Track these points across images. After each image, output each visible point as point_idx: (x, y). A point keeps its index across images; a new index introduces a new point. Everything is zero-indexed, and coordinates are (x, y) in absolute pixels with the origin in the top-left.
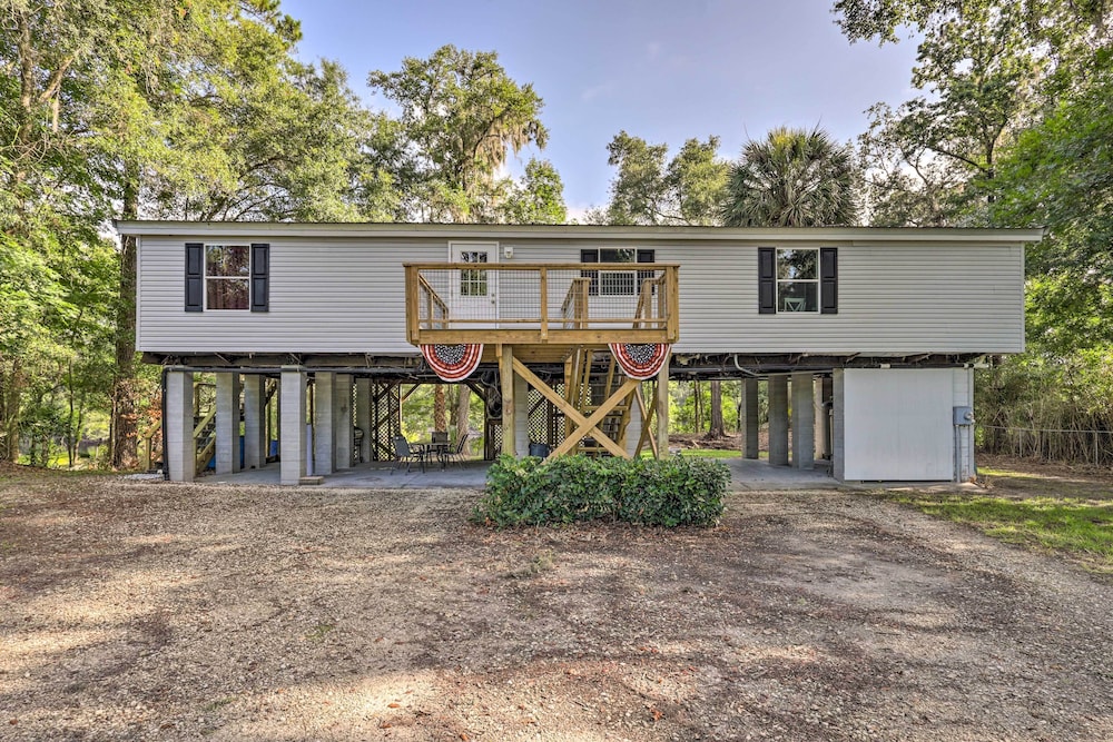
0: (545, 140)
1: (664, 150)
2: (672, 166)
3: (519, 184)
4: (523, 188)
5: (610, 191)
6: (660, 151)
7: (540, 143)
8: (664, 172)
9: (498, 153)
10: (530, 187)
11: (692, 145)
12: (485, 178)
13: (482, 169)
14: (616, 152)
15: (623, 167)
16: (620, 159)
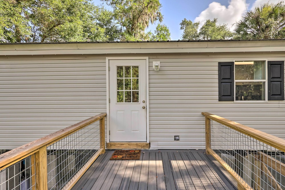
0: (162, 19)
1: (199, 24)
2: (202, 28)
3: (154, 34)
4: (155, 35)
5: (181, 37)
6: (197, 24)
7: (160, 20)
8: (199, 31)
9: (146, 21)
10: (158, 34)
11: (208, 21)
12: (142, 32)
13: (140, 28)
14: (183, 25)
15: (185, 30)
16: (184, 28)
